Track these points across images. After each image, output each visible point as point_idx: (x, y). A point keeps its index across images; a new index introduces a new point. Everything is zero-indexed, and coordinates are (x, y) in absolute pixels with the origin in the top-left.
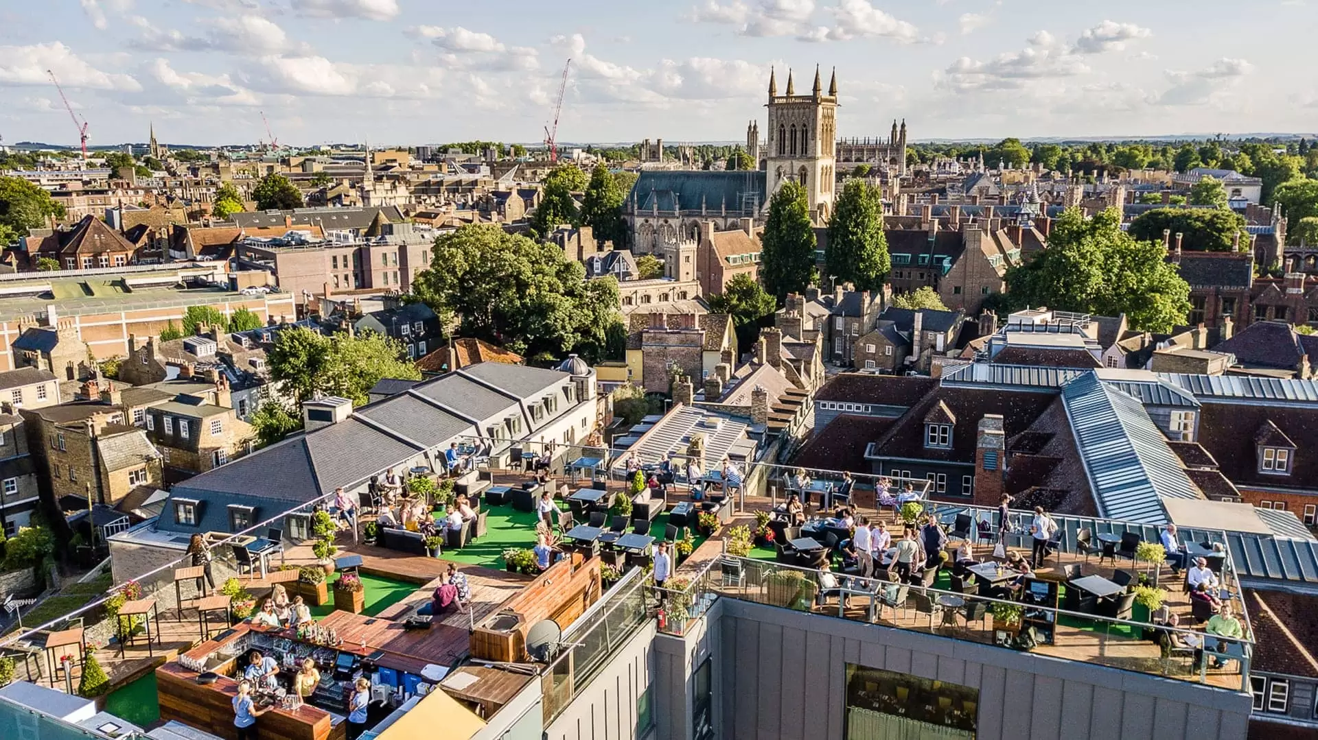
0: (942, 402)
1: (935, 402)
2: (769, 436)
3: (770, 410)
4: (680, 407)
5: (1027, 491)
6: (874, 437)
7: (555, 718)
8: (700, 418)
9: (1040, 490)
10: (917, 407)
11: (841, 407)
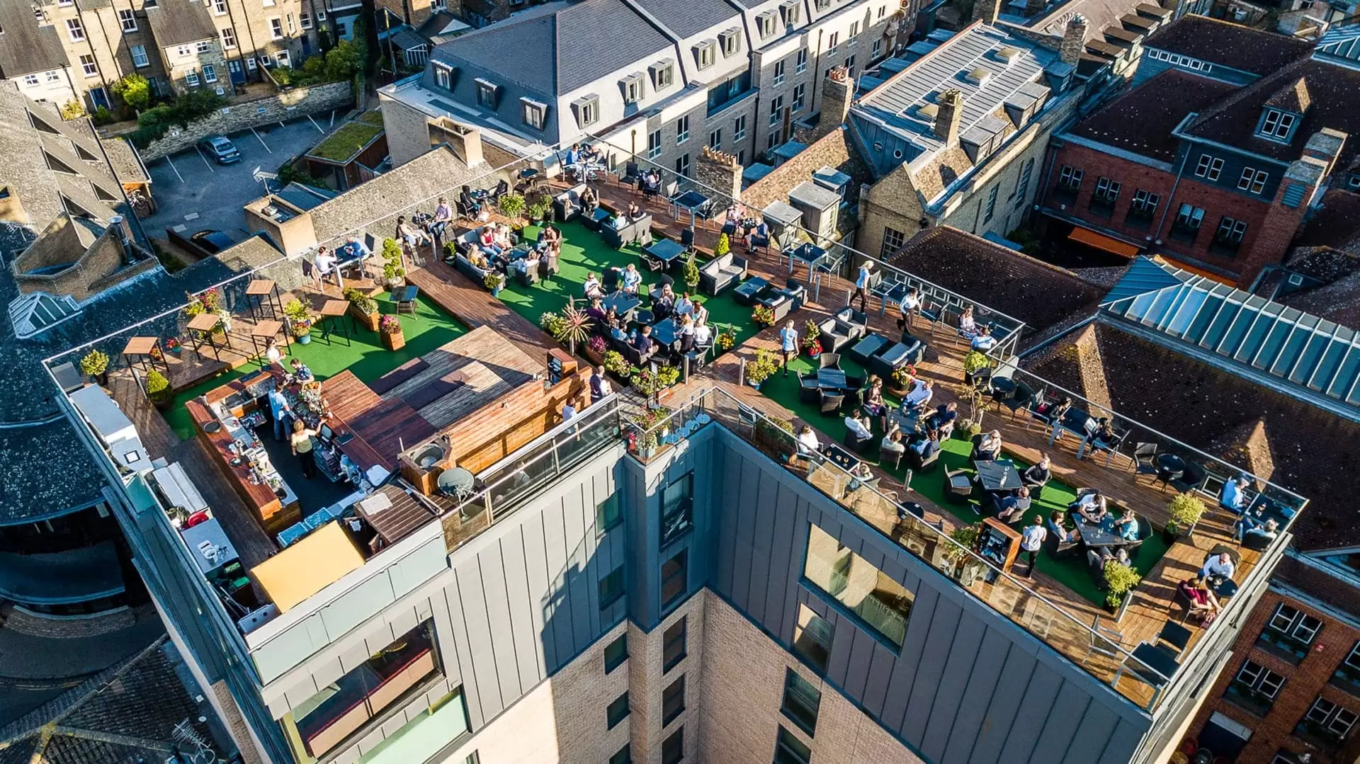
0: (1302, 81)
1: (1293, 79)
2: (1076, 78)
3: (1084, 50)
4: (978, 25)
5: (1314, 249)
6: (1200, 106)
7: (464, 544)
8: (996, 45)
9: (1333, 252)
10: (1269, 80)
11: (1175, 59)
